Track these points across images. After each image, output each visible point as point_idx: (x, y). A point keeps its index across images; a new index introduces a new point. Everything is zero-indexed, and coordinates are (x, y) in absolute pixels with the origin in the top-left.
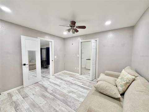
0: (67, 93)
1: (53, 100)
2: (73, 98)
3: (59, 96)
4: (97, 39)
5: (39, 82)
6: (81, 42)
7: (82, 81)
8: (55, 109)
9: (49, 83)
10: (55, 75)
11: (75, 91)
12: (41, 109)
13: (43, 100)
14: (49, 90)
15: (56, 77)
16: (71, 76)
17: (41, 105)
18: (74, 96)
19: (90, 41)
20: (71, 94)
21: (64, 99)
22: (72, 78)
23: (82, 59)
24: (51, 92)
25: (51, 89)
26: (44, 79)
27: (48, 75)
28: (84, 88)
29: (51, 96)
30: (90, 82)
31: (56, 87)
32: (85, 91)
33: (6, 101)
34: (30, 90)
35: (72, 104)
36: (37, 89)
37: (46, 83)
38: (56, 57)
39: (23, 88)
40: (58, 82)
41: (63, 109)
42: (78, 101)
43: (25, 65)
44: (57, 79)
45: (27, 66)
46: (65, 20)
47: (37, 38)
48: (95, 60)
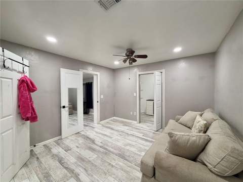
0: (123, 147)
1: (106, 154)
2: (132, 151)
3: (112, 150)
4: (163, 71)
5: (81, 133)
6: (139, 75)
7: (142, 131)
8: (110, 164)
9: (95, 133)
10: (101, 122)
11: (134, 143)
12: (93, 164)
13: (93, 154)
14: (96, 142)
15: (103, 126)
16: (125, 124)
17: (91, 159)
18: (133, 149)
19: (153, 73)
20: (128, 148)
21: (120, 153)
22: (127, 128)
23: (141, 100)
24: (101, 144)
25: (101, 141)
26: (87, 128)
27: (92, 123)
28: (146, 140)
29: (101, 150)
30: (154, 133)
31: (106, 138)
32: (148, 143)
33: (44, 154)
34: (72, 142)
35: (132, 159)
36: (81, 141)
37: (91, 134)
38: (102, 97)
39: (61, 139)
40: (108, 132)
41: (121, 164)
42: (140, 155)
43: (64, 107)
44: (105, 129)
45: (67, 109)
46: (119, 47)
47: (79, 70)
48: (161, 101)
